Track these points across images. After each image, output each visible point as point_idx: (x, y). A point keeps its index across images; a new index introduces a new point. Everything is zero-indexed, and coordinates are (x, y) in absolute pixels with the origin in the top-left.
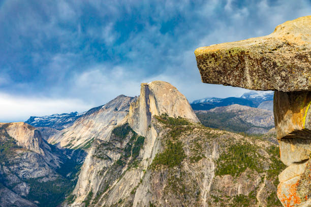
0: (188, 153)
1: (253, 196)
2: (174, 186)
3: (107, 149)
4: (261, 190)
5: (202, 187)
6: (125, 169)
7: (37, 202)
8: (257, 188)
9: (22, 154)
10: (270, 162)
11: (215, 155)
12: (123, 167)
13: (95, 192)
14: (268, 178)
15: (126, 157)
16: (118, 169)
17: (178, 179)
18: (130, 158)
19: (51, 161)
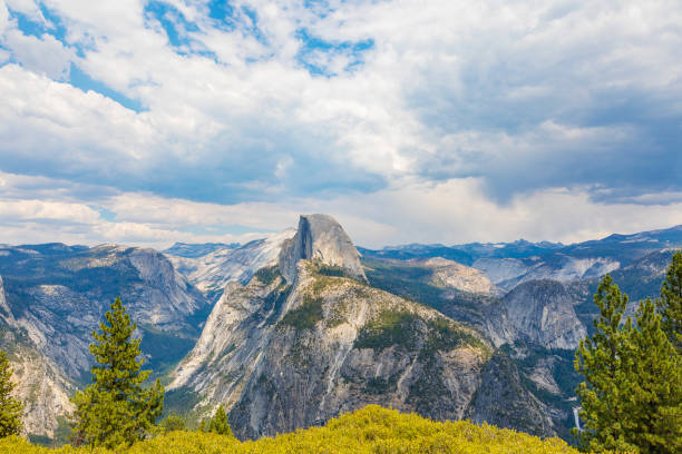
0: (326, 313)
1: (393, 381)
2: (297, 356)
3: (244, 297)
4: (406, 374)
5: (334, 361)
6: (260, 326)
7: (149, 356)
8: (401, 371)
9: (141, 290)
10: (426, 339)
11: (360, 321)
12: (259, 322)
13: (217, 352)
14: (420, 359)
15: (266, 309)
16: (252, 324)
17: (303, 347)
18: (271, 312)
19: (182, 304)
